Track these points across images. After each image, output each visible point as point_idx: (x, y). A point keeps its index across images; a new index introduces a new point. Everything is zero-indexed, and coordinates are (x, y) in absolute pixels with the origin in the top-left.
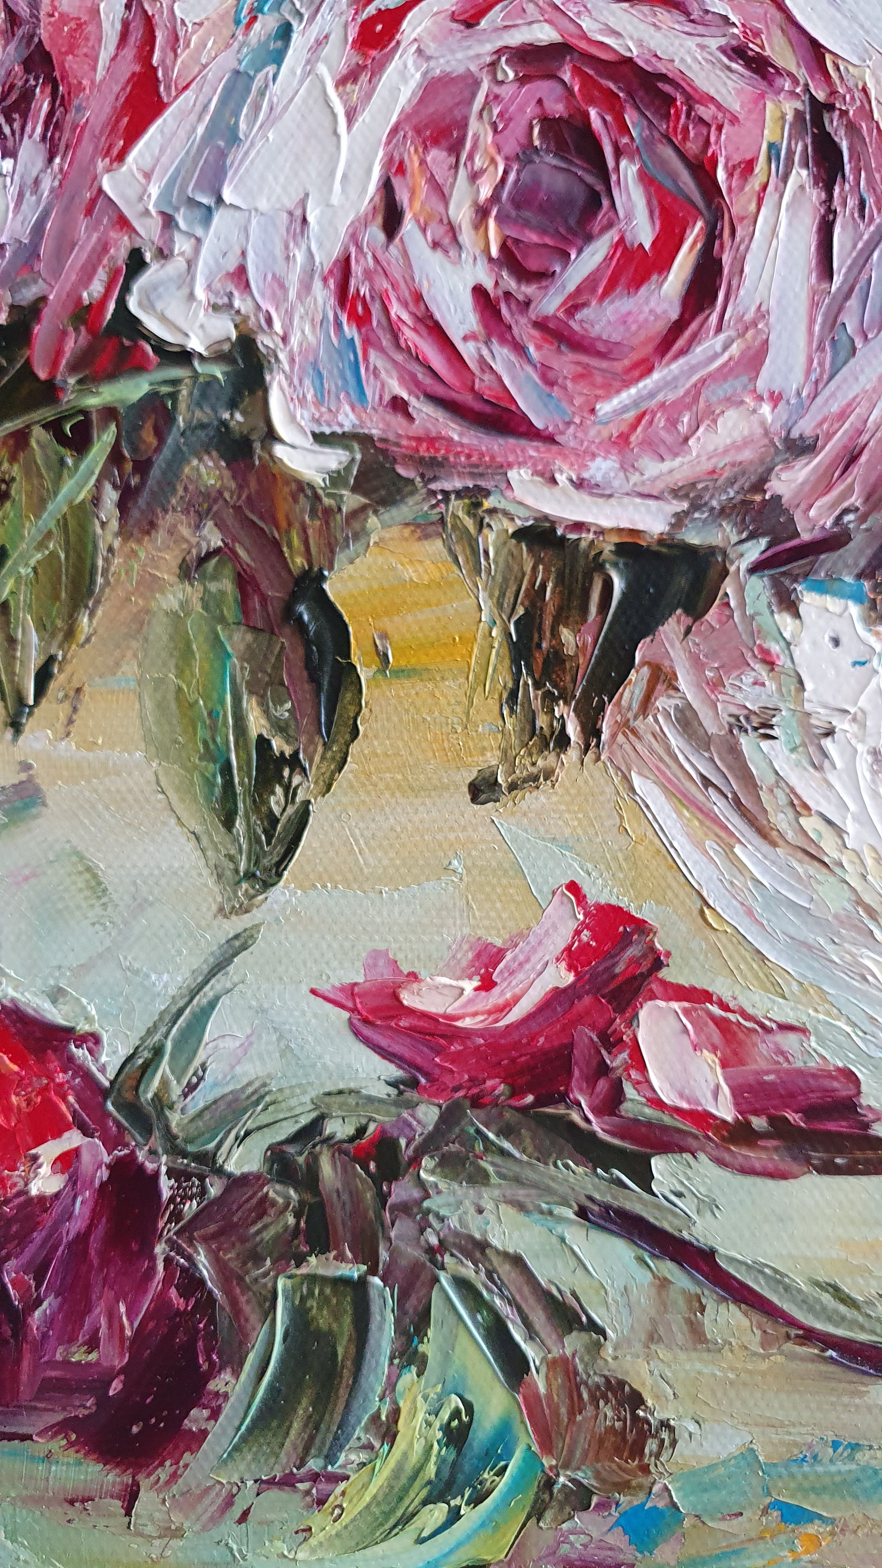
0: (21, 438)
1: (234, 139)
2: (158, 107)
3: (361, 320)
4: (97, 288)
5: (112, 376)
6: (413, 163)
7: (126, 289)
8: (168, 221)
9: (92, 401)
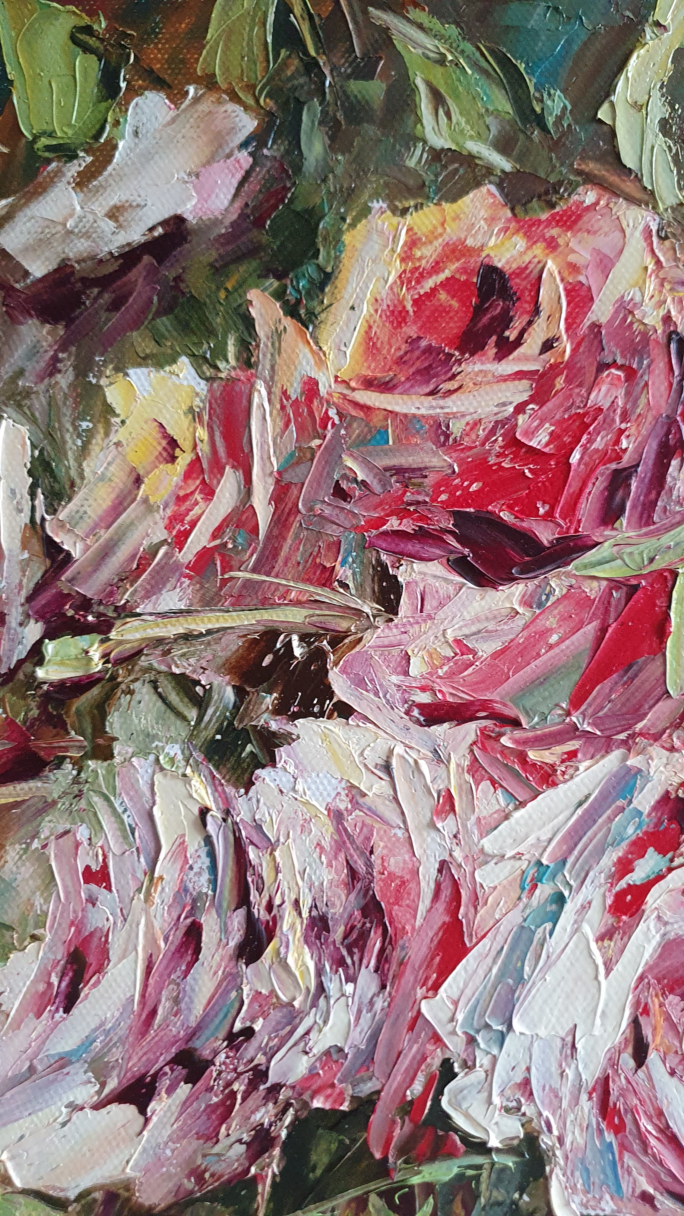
0: (361, 1203)
1: (520, 980)
2: (464, 951)
3: (618, 1129)
4: (418, 1087)
5: (429, 1158)
6: (654, 1005)
7: (440, 1092)
8: (471, 1041)
9: (416, 1180)
